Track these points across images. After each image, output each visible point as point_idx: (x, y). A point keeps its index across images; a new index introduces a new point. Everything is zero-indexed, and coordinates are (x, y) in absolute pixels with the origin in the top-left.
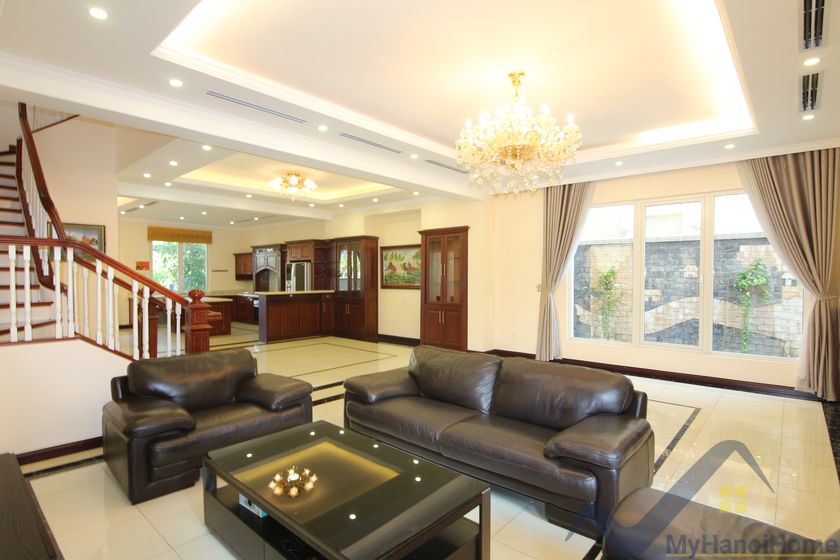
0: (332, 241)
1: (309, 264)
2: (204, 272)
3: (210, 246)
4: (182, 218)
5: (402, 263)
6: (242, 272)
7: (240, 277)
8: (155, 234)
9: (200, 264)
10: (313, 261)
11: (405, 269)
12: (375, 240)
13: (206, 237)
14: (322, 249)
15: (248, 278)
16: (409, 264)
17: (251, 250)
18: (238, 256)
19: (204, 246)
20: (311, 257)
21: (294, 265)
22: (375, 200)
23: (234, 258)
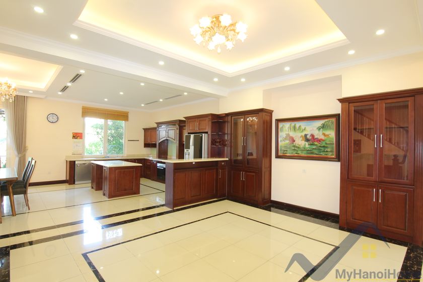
0: (227, 115)
1: (206, 135)
2: (123, 141)
3: (127, 122)
4: (106, 100)
5: (303, 134)
6: (149, 142)
7: (147, 145)
8: (87, 112)
9: (120, 136)
10: (210, 133)
11: (307, 140)
12: (270, 113)
13: (124, 116)
14: (218, 122)
15: (154, 146)
16: (312, 136)
17: (155, 126)
18: (146, 130)
19: (123, 123)
20: (208, 129)
21: (192, 136)
22: (287, 69)
23: (143, 131)
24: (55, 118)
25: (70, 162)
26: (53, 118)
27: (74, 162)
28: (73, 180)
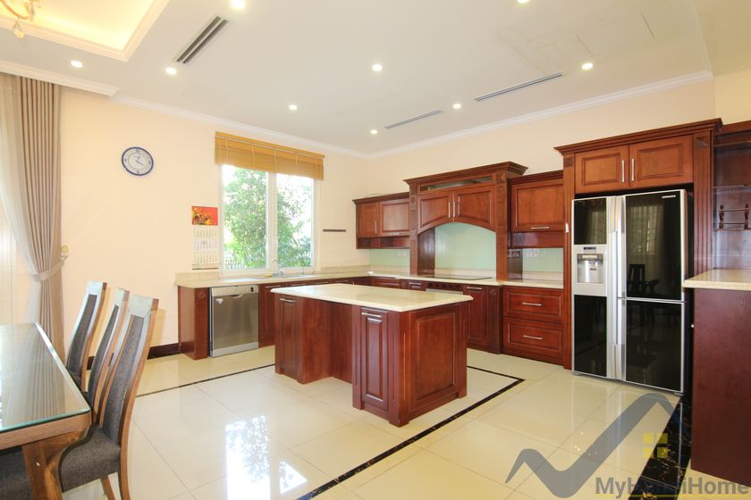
3: (319, 182)
7: (362, 242)
13: (313, 166)
18: (361, 204)
23: (354, 206)
24: (144, 160)
25: (197, 291)
26: (137, 162)
27: (208, 290)
28: (206, 345)
